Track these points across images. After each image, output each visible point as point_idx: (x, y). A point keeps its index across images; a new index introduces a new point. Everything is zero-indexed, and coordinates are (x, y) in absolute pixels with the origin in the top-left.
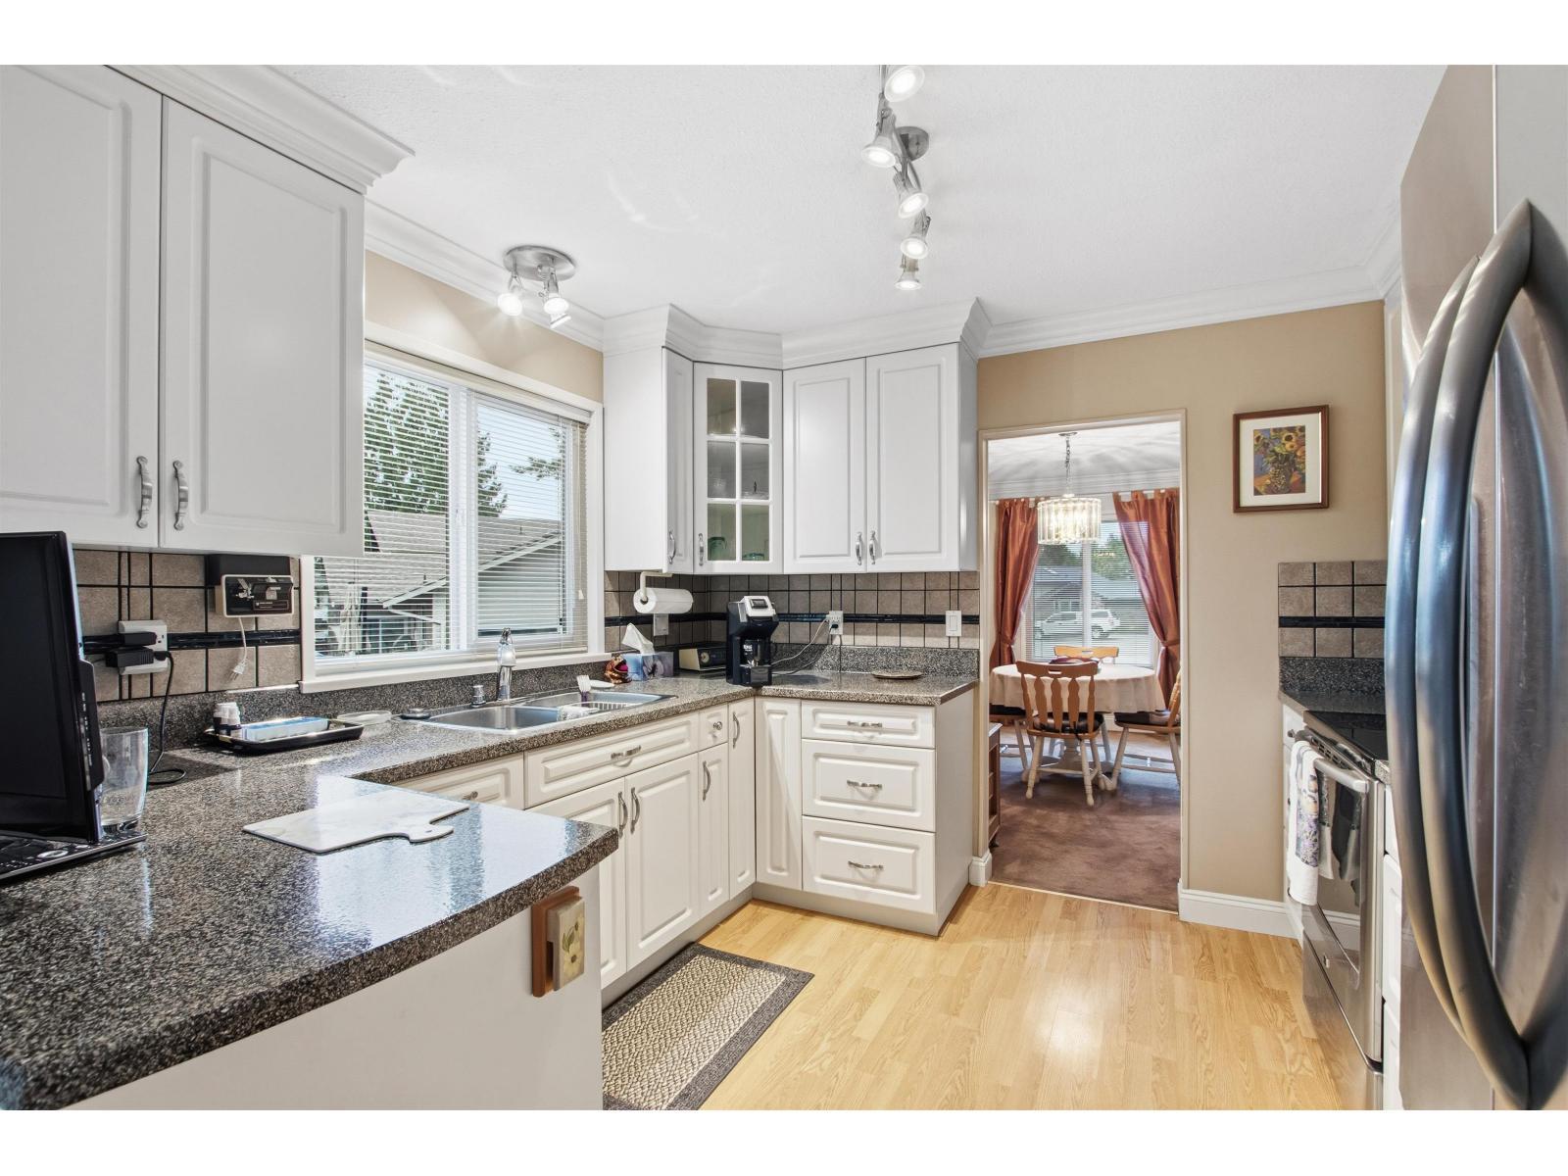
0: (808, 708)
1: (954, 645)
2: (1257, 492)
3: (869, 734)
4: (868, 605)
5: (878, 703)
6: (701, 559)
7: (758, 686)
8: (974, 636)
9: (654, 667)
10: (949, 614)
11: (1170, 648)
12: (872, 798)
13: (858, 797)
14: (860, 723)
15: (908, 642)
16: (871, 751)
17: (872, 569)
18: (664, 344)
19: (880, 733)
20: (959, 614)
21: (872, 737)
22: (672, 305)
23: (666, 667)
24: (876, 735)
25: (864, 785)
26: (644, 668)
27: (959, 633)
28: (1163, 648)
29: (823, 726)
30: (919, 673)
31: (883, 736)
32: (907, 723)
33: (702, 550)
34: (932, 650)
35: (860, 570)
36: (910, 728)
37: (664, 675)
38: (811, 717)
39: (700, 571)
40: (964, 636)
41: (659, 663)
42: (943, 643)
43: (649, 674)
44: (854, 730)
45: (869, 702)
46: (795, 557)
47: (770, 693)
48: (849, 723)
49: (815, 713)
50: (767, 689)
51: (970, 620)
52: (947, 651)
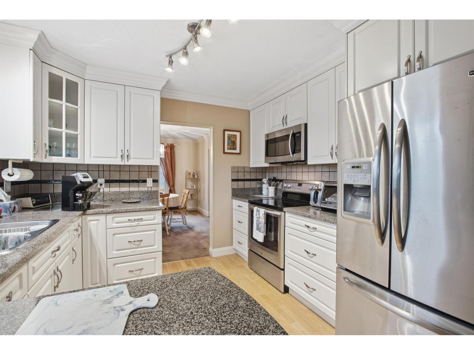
0: (109, 217)
1: (150, 189)
2: (228, 149)
3: (137, 223)
4: (116, 176)
5: (141, 211)
6: (46, 155)
7: (85, 211)
8: (157, 186)
9: (15, 208)
10: (148, 179)
11: (171, 188)
12: (138, 245)
13: (133, 246)
14: (133, 219)
15: (132, 189)
16: (138, 228)
17: (127, 163)
18: (32, 48)
19: (142, 221)
20: (151, 179)
21: (138, 223)
22: (42, 31)
23: (19, 207)
24: (140, 222)
25: (135, 241)
26: (10, 209)
27: (152, 186)
28: (169, 188)
29: (117, 223)
30: (139, 200)
31: (143, 222)
32: (152, 217)
33: (47, 151)
34: (142, 192)
35: (122, 163)
36: (153, 218)
37: (18, 212)
38: (112, 220)
39: (45, 161)
40: (153, 186)
41: (16, 206)
42: (146, 189)
43: (13, 212)
44: (131, 222)
45: (138, 211)
46: (90, 157)
47: (91, 213)
48: (129, 220)
49: (113, 218)
50: (89, 212)
51: (155, 181)
52: (148, 192)
